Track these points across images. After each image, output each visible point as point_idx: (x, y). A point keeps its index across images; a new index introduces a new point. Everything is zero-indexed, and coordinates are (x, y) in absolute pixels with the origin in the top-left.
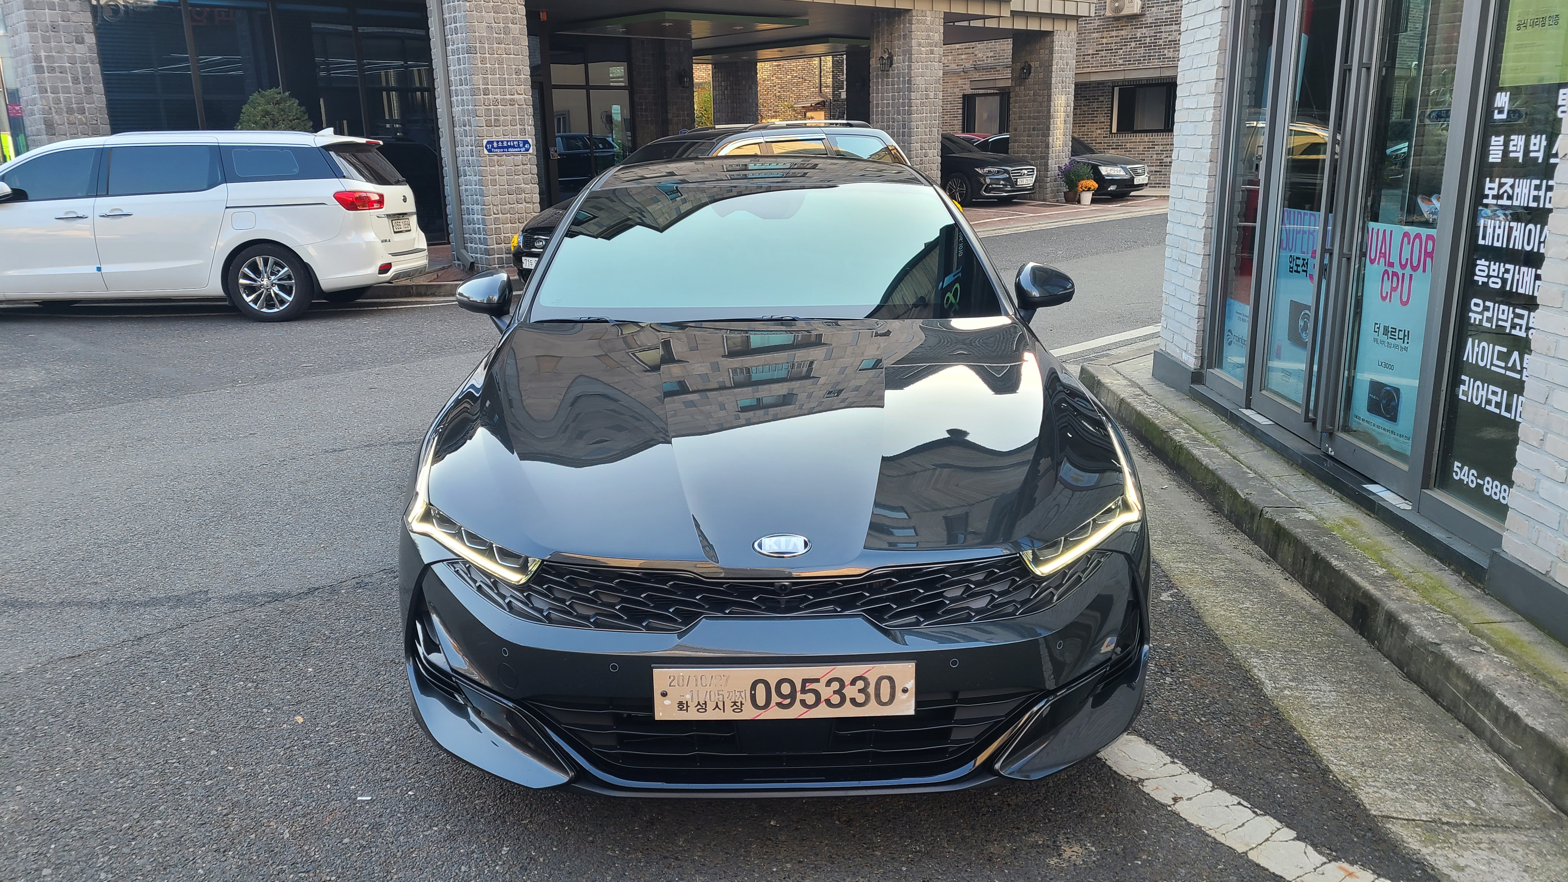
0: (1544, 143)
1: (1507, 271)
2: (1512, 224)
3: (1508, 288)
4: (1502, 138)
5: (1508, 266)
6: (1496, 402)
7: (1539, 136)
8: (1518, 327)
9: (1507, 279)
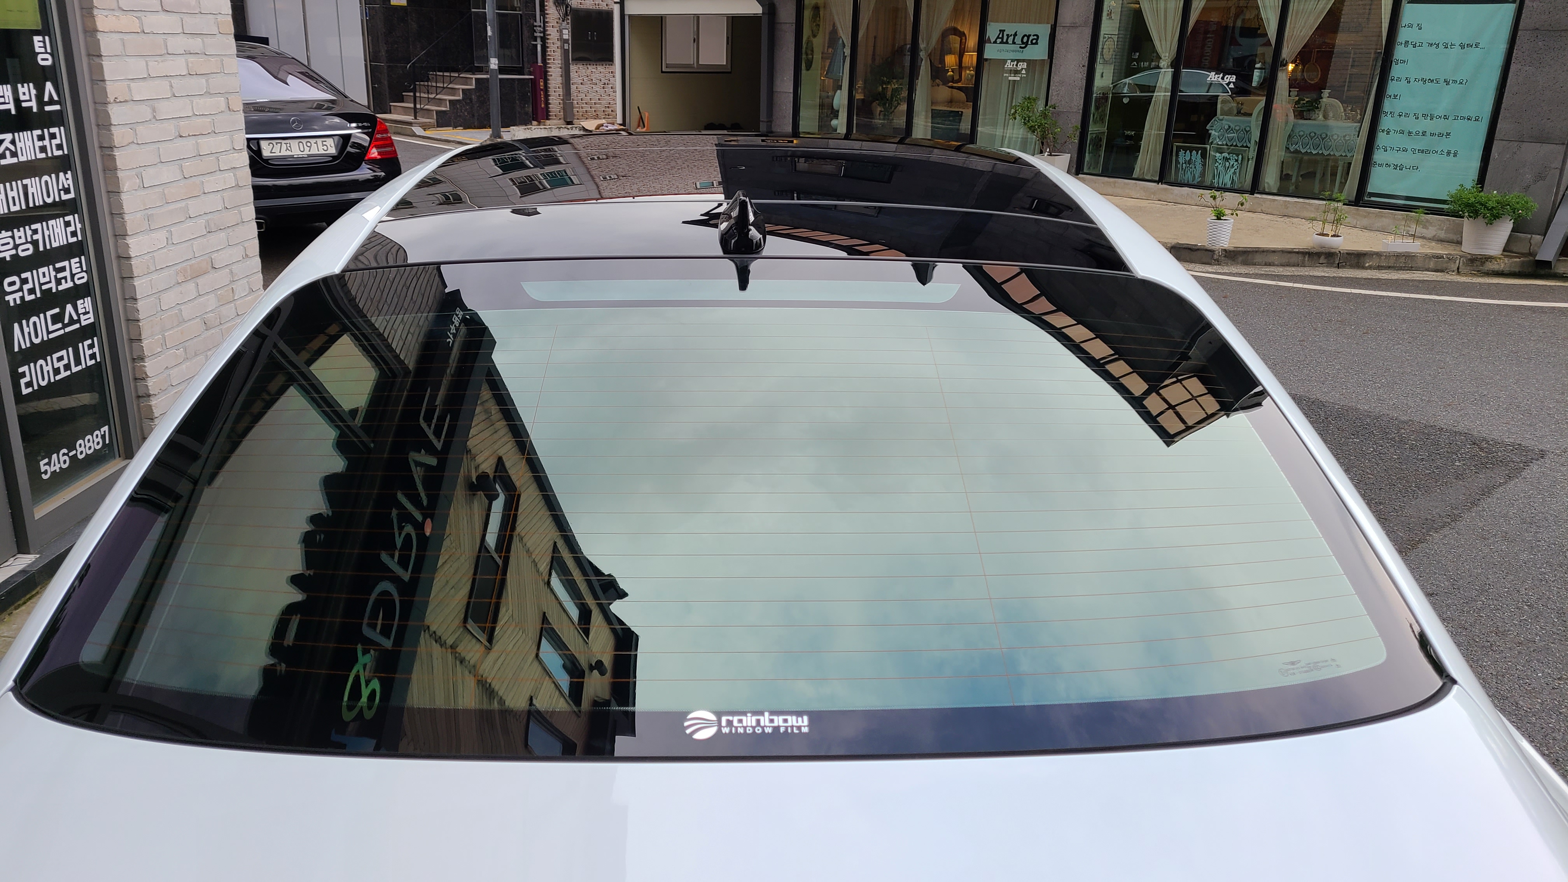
0: (33, 92)
1: (36, 232)
2: (24, 181)
3: (41, 249)
5: (34, 227)
6: (64, 366)
7: (25, 84)
9: (38, 240)
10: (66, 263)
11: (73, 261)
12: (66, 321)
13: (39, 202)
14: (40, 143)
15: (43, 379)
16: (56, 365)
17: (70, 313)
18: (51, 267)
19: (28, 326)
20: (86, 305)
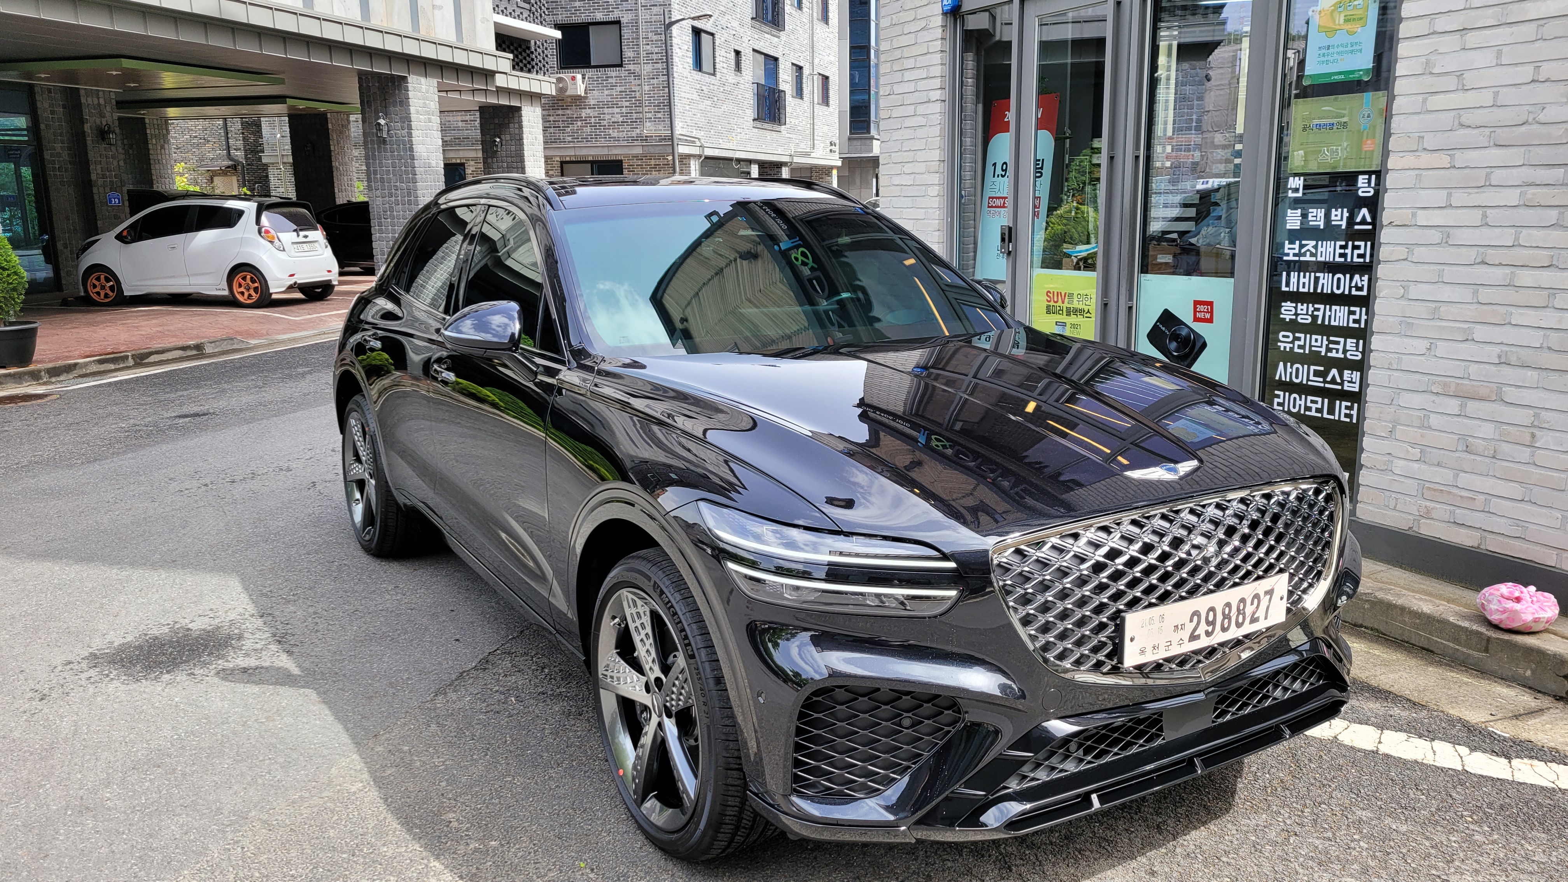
0: (1346, 214)
1: (1318, 310)
2: (1318, 274)
3: (1319, 322)
4: (1299, 211)
5: (1316, 306)
6: (1316, 409)
7: (1340, 210)
8: (1334, 351)
9: (1318, 316)
10: (1342, 340)
11: (1349, 340)
12: (1329, 379)
13: (1327, 290)
14: (1342, 251)
15: (1294, 407)
16: (1309, 404)
17: (1334, 376)
18: (1325, 338)
19: (1291, 367)
20: (1354, 376)
